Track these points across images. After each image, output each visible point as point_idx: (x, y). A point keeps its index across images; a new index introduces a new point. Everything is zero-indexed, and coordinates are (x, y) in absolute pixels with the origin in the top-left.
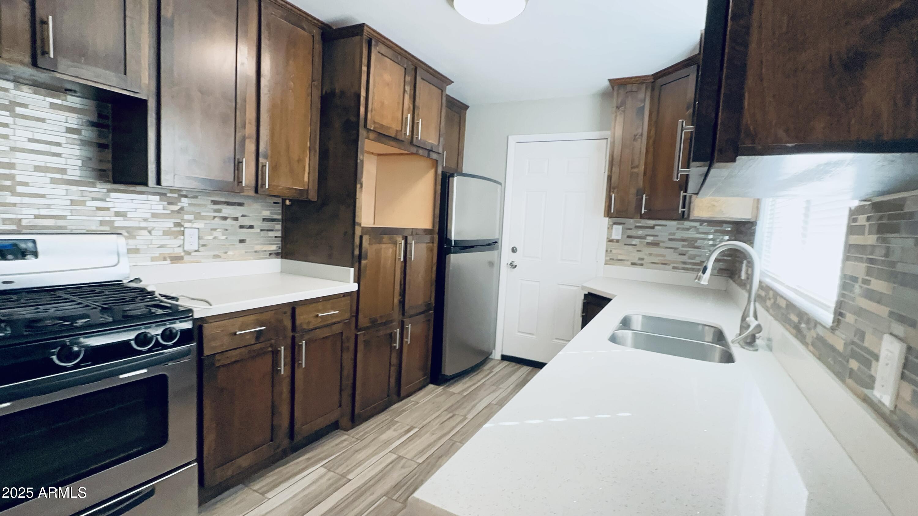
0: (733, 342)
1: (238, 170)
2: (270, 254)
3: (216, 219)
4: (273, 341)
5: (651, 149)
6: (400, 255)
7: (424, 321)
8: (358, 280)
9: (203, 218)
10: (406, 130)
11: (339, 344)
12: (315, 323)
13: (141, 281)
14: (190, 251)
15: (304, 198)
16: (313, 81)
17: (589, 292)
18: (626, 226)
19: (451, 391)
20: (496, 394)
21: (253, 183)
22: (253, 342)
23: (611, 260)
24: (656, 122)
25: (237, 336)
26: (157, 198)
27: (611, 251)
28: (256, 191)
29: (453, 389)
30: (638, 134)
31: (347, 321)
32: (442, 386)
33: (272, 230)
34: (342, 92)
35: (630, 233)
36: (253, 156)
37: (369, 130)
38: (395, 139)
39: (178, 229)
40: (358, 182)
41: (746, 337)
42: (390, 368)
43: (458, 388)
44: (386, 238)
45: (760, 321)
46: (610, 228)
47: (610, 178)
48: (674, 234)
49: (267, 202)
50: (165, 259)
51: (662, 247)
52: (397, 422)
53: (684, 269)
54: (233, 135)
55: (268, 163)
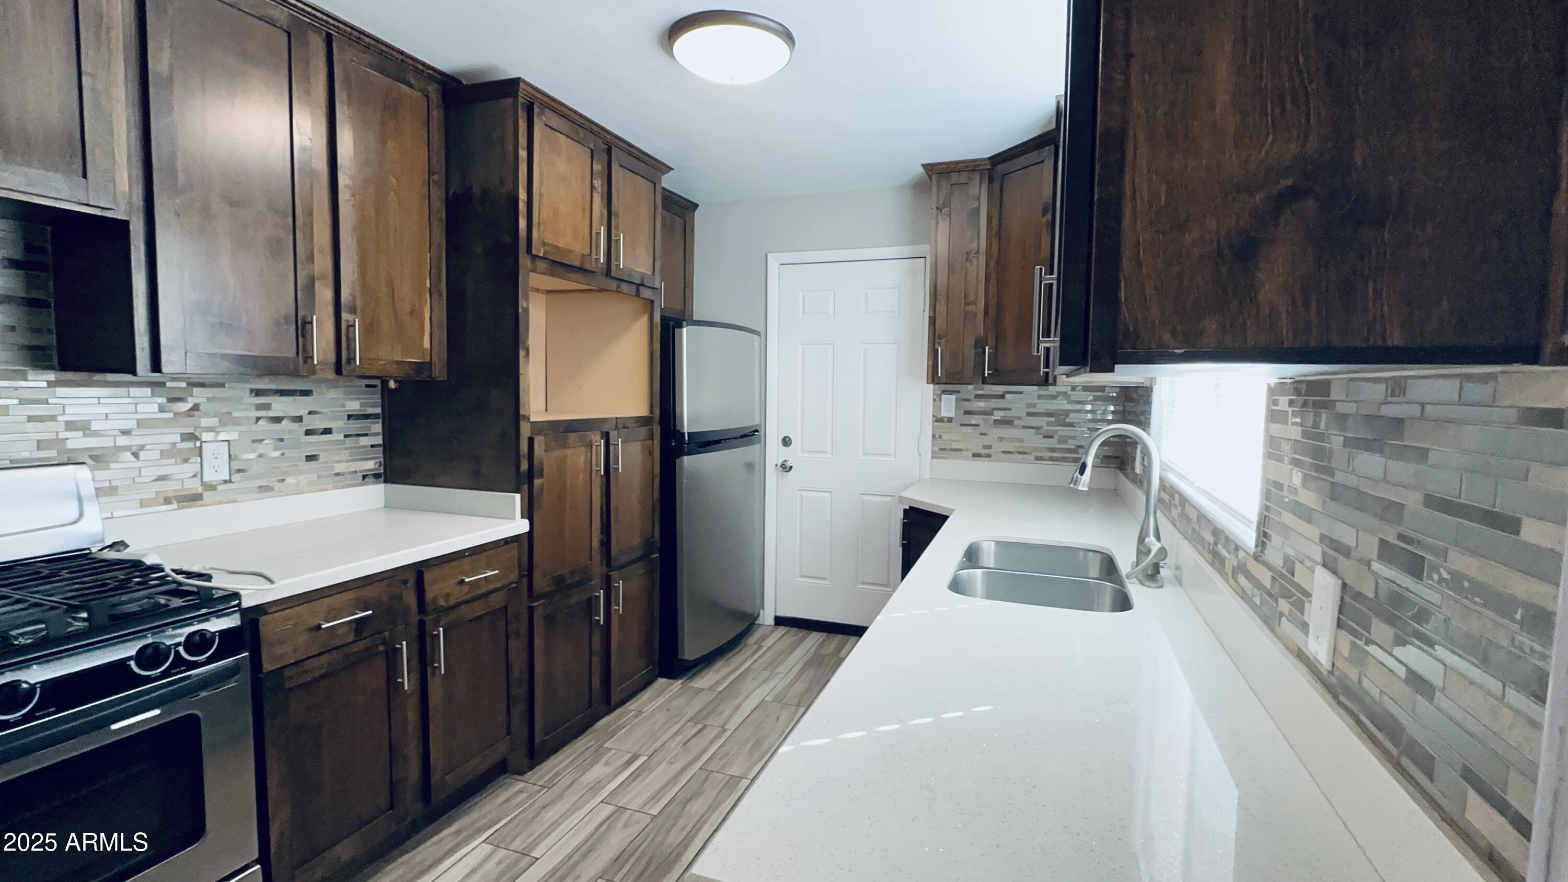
0: (1128, 577)
1: (303, 336)
2: (364, 477)
3: (260, 423)
4: (387, 634)
5: (993, 275)
6: (598, 465)
7: (644, 574)
8: (529, 512)
9: (237, 422)
10: (598, 253)
11: (501, 625)
12: (459, 594)
13: (126, 546)
14: (214, 483)
15: (424, 376)
16: (430, 173)
17: (910, 507)
18: (961, 395)
19: (695, 686)
20: (773, 683)
21: (332, 358)
22: (351, 638)
23: (942, 451)
24: (999, 233)
25: (321, 632)
26: (147, 391)
27: (940, 437)
28: (338, 370)
29: (701, 681)
30: (971, 251)
31: (514, 585)
32: (681, 678)
33: (366, 435)
34: (485, 193)
35: (969, 406)
36: (330, 310)
37: (535, 257)
38: (582, 270)
39: (190, 444)
40: (520, 347)
41: (1145, 569)
42: (591, 657)
43: (706, 680)
44: (573, 437)
45: (1165, 542)
46: (938, 400)
47: (933, 321)
48: (1034, 405)
49: (356, 386)
50: (167, 501)
51: (1016, 427)
52: (609, 750)
53: (1051, 459)
54: (292, 275)
55: (357, 320)
